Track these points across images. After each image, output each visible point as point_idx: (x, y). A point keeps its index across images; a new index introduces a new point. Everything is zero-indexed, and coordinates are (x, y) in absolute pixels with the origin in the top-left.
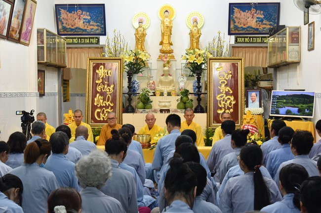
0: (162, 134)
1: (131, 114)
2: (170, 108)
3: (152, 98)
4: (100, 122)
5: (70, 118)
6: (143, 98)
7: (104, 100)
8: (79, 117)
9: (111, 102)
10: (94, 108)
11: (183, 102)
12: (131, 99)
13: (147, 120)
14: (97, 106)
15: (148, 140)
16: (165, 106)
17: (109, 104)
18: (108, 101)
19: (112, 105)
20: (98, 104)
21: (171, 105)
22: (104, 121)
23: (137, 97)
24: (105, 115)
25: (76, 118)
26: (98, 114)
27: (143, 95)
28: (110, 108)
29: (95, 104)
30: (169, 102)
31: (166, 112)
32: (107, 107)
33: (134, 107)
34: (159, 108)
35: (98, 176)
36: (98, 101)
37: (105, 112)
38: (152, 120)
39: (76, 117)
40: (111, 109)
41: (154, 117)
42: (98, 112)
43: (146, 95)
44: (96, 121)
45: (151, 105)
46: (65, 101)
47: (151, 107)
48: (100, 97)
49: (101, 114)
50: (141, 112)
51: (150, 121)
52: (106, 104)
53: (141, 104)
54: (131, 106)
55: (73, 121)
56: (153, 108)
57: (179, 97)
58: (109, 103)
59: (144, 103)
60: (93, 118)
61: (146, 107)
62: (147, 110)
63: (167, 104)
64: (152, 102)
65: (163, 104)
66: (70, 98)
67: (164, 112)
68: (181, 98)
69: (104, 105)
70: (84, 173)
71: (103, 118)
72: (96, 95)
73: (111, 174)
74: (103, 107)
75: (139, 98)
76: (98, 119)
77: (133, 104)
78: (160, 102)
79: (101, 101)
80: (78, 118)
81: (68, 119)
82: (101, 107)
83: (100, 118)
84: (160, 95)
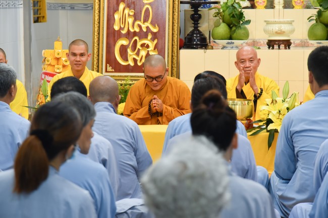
0: (279, 99)
1: (200, 52)
2: (292, 38)
3: (248, 14)
4: (127, 69)
5: (58, 59)
6: (227, 13)
7: (136, 17)
8: (82, 55)
9: (152, 23)
10: (113, 35)
11: (321, 22)
12: (200, 17)
13: (240, 61)
14: (119, 31)
15: (247, 113)
16: (281, 33)
17: (147, 28)
18: (145, 21)
19: (155, 30)
20: (121, 29)
21: (293, 31)
22: (136, 68)
23: (213, 11)
24: (138, 54)
25: (73, 58)
26: (123, 50)
27: (228, 7)
28: (150, 37)
29: (116, 28)
30: (290, 23)
31: (282, 46)
32: (143, 35)
33: (207, 36)
34: (264, 38)
35: (203, 201)
36: (123, 20)
37: (139, 46)
38: (251, 60)
39: (74, 55)
40: (153, 39)
41: (255, 55)
42: (122, 46)
43: (236, 5)
44: (118, 68)
45: (245, 29)
46: (37, 21)
47: (246, 36)
48: (127, 11)
49: (129, 51)
50: (224, 48)
51: (248, 64)
52: (140, 27)
53: (223, 29)
54: (200, 32)
55: (64, 66)
56: (252, 36)
57: (314, 12)
58: (148, 24)
59: (230, 26)
60: (111, 60)
61: (234, 35)
62: (237, 42)
63: (285, 28)
64: (248, 22)
65: (276, 28)
66: (48, 14)
67: (276, 47)
68: (320, 14)
69: (137, 30)
70: (166, 199)
71: (135, 60)
72: (118, 5)
73: (228, 196)
74: (135, 34)
75: (218, 13)
76: (123, 63)
77: (204, 27)
78: (268, 23)
79: (130, 20)
80: (78, 58)
81: (54, 62)
82: (130, 35)
83: (127, 60)
84: (266, 7)
